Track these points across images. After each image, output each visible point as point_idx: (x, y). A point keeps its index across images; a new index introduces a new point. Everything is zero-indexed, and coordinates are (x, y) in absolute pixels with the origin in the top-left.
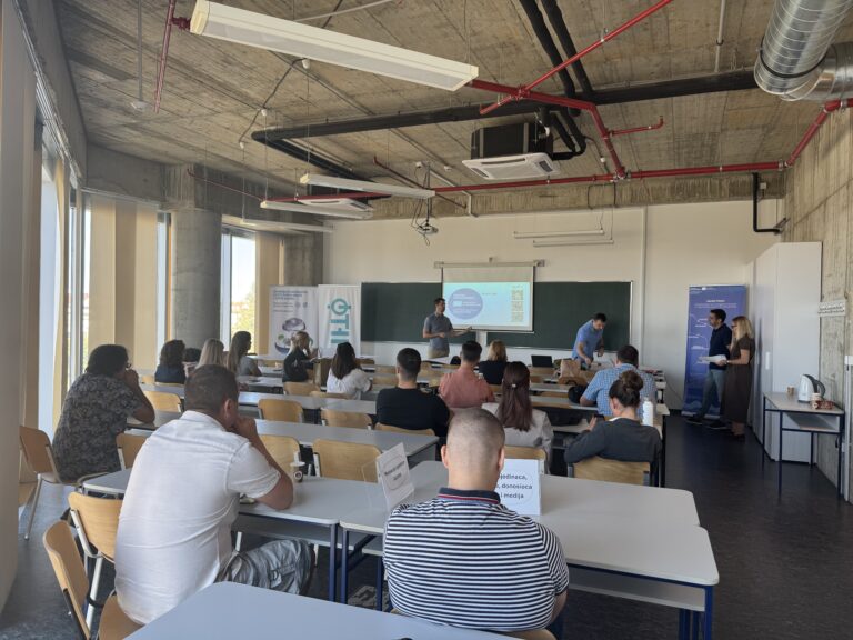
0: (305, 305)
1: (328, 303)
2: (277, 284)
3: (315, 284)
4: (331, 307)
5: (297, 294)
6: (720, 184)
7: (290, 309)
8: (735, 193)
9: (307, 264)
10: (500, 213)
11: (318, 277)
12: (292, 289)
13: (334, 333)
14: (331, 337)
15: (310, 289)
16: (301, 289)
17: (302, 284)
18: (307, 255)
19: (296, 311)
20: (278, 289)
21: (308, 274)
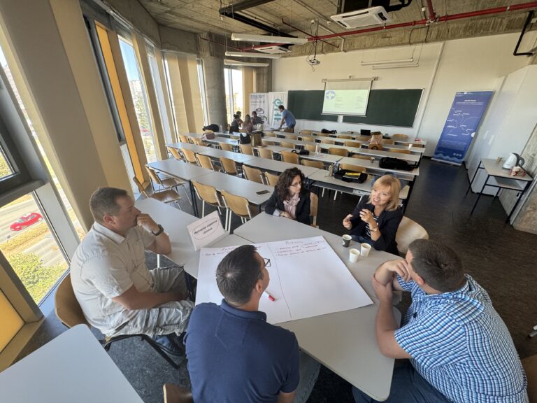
0: (264, 102)
1: (273, 101)
2: (252, 92)
3: (268, 92)
4: (274, 103)
5: (260, 97)
6: (501, 21)
7: (258, 104)
8: (510, 28)
9: (265, 82)
10: (358, 49)
11: (270, 88)
12: (258, 94)
13: (276, 115)
14: (274, 117)
15: (266, 94)
16: (262, 94)
17: (263, 92)
18: (265, 77)
19: (260, 105)
20: (253, 94)
21: (265, 86)
